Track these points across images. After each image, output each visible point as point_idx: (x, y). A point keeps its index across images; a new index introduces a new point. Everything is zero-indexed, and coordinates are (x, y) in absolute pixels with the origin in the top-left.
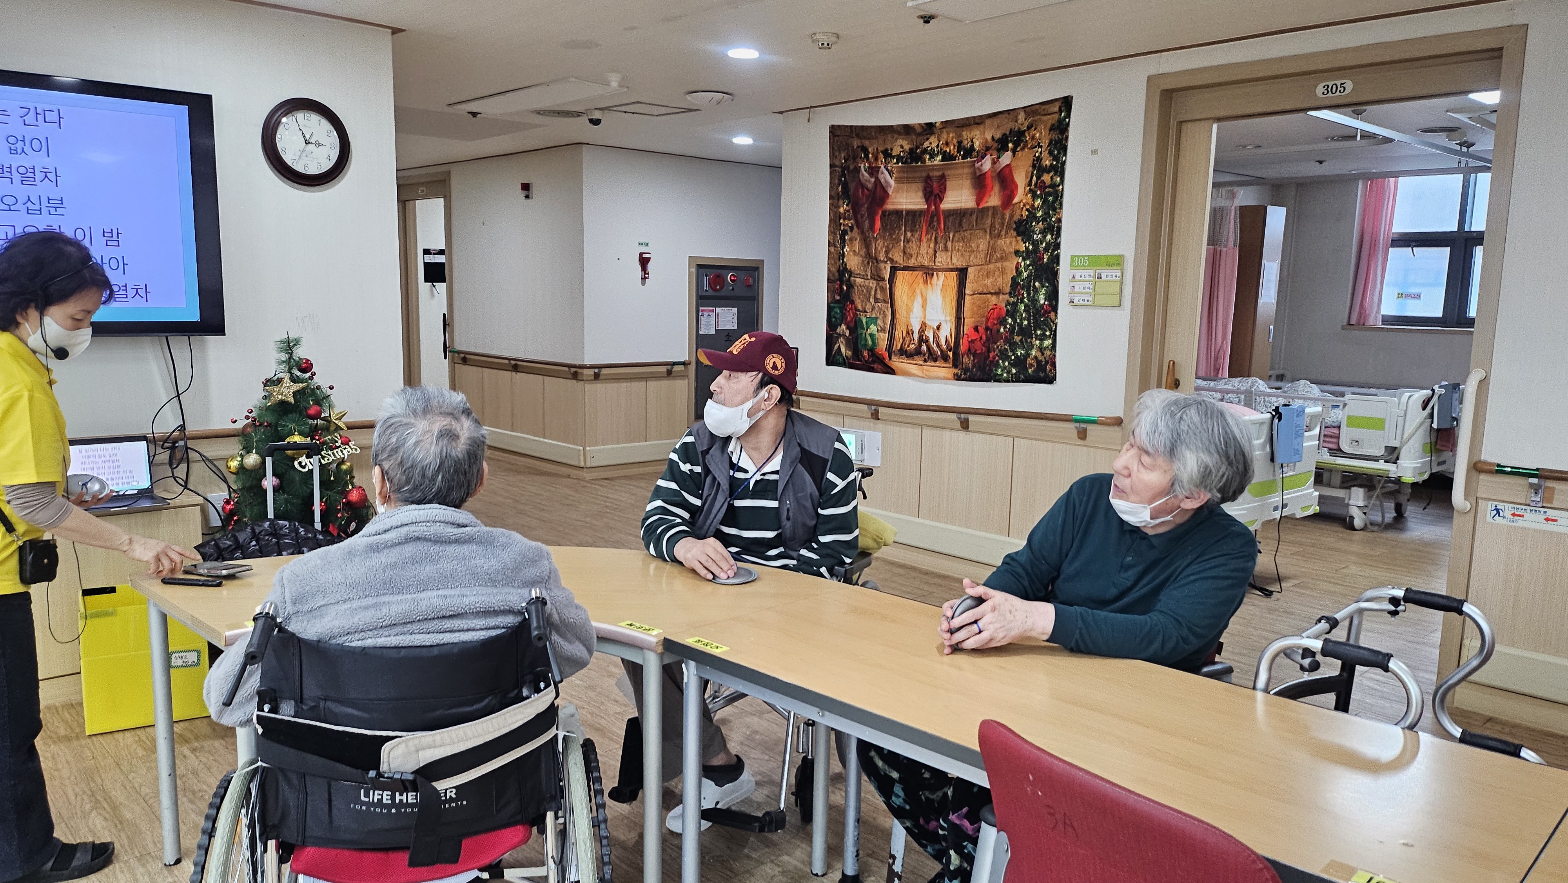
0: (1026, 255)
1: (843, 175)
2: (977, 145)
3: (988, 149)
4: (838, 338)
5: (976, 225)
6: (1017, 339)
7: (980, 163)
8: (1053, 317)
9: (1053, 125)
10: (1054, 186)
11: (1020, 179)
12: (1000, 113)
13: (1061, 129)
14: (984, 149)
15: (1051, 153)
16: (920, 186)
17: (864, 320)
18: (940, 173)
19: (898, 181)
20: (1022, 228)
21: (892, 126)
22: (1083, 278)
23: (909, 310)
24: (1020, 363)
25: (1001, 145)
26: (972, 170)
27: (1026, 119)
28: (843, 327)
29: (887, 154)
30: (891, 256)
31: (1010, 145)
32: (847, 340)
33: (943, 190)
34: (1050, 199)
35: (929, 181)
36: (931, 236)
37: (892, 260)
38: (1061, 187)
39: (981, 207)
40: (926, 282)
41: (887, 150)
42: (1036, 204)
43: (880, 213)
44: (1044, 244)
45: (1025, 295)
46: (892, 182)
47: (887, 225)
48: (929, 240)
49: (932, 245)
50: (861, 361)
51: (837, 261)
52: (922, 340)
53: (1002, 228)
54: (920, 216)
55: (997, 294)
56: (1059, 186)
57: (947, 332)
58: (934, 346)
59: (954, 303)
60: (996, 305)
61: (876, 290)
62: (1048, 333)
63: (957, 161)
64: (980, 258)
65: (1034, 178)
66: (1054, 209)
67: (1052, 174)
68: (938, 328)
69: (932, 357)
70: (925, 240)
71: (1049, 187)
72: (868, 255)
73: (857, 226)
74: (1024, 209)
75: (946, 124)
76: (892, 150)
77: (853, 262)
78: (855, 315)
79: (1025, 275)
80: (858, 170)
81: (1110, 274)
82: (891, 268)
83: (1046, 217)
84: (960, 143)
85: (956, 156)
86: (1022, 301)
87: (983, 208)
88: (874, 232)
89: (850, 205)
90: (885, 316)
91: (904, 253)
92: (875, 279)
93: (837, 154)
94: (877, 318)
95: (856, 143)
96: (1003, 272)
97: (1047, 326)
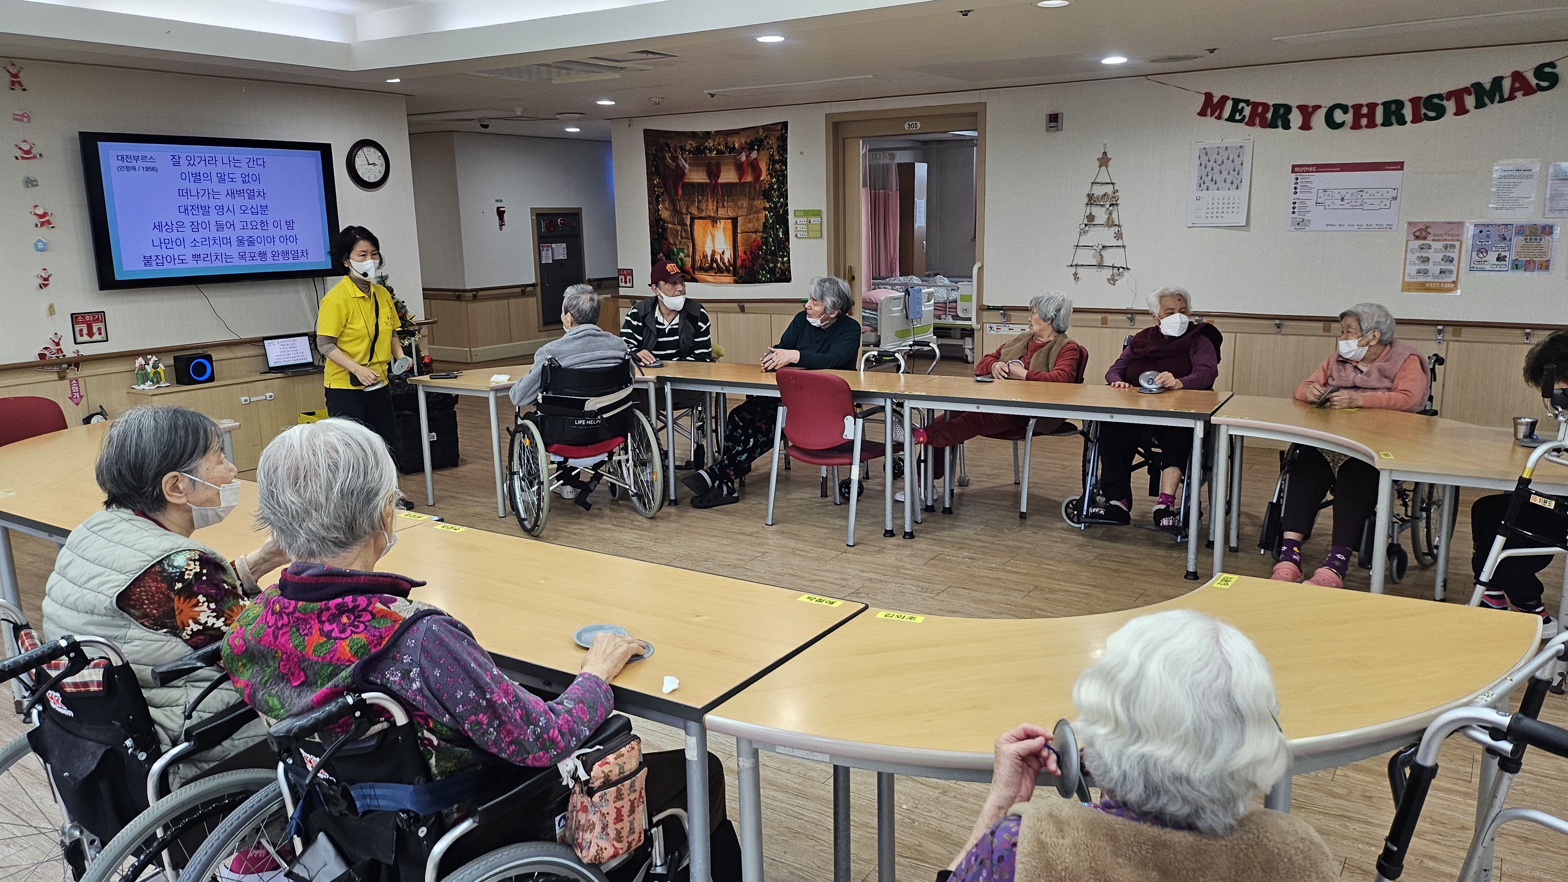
0: (770, 210)
1: (655, 161)
2: (737, 146)
5: (740, 192)
6: (769, 257)
7: (739, 157)
8: (787, 245)
9: (778, 137)
10: (782, 171)
11: (763, 167)
12: (750, 128)
13: (783, 139)
14: (741, 148)
15: (779, 153)
16: (705, 169)
17: (674, 249)
18: (716, 162)
19: (691, 165)
20: (766, 195)
21: (684, 132)
22: (801, 222)
23: (704, 243)
24: (772, 271)
25: (750, 147)
26: (735, 160)
27: (764, 133)
29: (683, 149)
30: (690, 211)
31: (756, 147)
33: (719, 172)
34: (781, 178)
35: (710, 166)
36: (714, 199)
37: (691, 213)
38: (786, 172)
39: (741, 182)
40: (713, 226)
41: (682, 146)
42: (773, 181)
43: (681, 184)
44: (780, 204)
45: (771, 233)
46: (687, 166)
47: (686, 192)
48: (713, 201)
49: (715, 204)
51: (655, 214)
52: (713, 260)
53: (755, 194)
54: (706, 187)
55: (756, 232)
56: (784, 171)
57: (728, 256)
58: (721, 264)
59: (731, 238)
60: (755, 239)
61: (681, 231)
62: (785, 254)
63: (725, 155)
64: (744, 212)
65: (771, 166)
66: (783, 184)
67: (780, 164)
68: (723, 253)
69: (719, 270)
70: (710, 200)
71: (779, 171)
72: (675, 210)
73: (667, 193)
74: (767, 184)
75: (717, 133)
76: (685, 146)
77: (665, 214)
78: (671, 247)
79: (770, 221)
80: (664, 158)
81: (815, 220)
82: (690, 218)
83: (779, 188)
84: (727, 144)
85: (725, 152)
86: (770, 236)
87: (743, 183)
88: (677, 196)
89: (661, 179)
90: (688, 247)
91: (698, 208)
92: (680, 225)
93: (650, 147)
94: (683, 247)
95: (662, 141)
96: (758, 219)
97: (784, 250)
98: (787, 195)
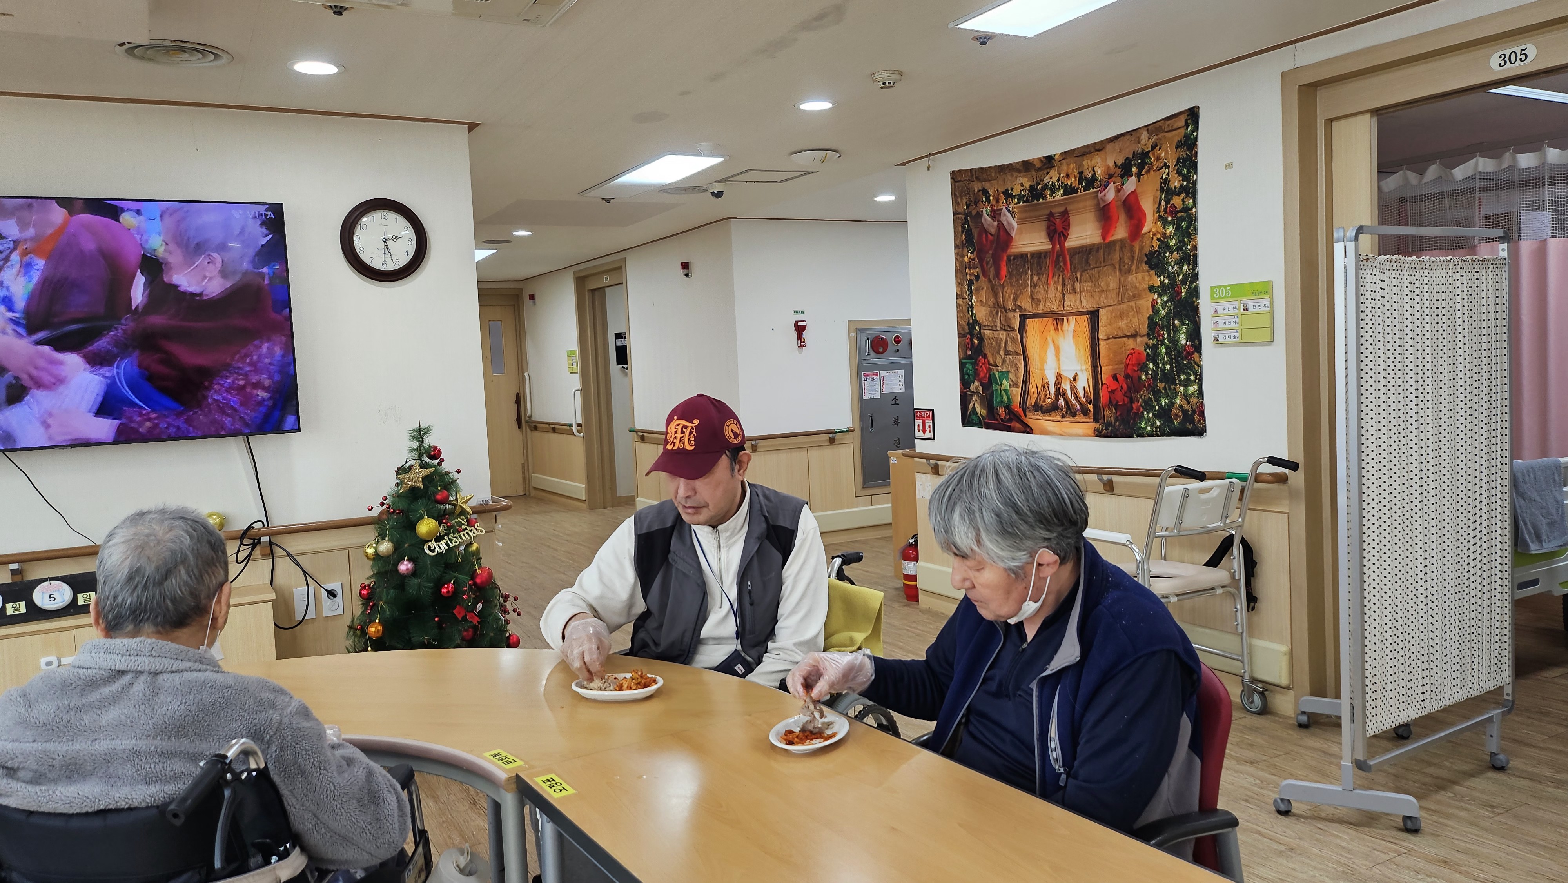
0: (1163, 290)
1: (967, 222)
2: (1099, 173)
3: (1111, 176)
4: (972, 396)
5: (1104, 261)
6: (1161, 386)
7: (1103, 193)
8: (1197, 359)
9: (1179, 141)
10: (1186, 209)
11: (1148, 205)
12: (1122, 135)
13: (1190, 144)
14: (1107, 177)
15: (1179, 173)
16: (1043, 225)
17: (997, 374)
18: (1062, 209)
19: (1021, 222)
20: (1154, 261)
21: (1011, 164)
22: (1227, 311)
23: (1043, 361)
24: (1165, 414)
25: (1125, 170)
26: (1095, 202)
27: (1149, 139)
28: (977, 383)
29: (1008, 195)
30: (1019, 304)
31: (1134, 169)
32: (981, 398)
33: (1067, 226)
34: (1184, 224)
35: (1051, 219)
36: (1058, 278)
37: (1020, 308)
38: (1194, 210)
39: (1107, 241)
40: (1057, 329)
41: (1007, 190)
42: (1168, 231)
43: (1005, 258)
44: (1181, 276)
45: (1166, 336)
46: (1015, 224)
47: (1013, 270)
48: (1057, 282)
49: (1060, 288)
50: (997, 420)
51: (966, 314)
52: (1059, 392)
53: (1133, 262)
54: (1045, 257)
55: (1134, 336)
56: (1191, 209)
57: (1084, 382)
58: (1073, 399)
59: (1089, 350)
60: (1133, 349)
61: (1006, 341)
62: (1192, 378)
63: (1079, 194)
64: (1112, 299)
65: (1163, 203)
66: (1189, 236)
67: (1183, 196)
68: (1075, 379)
69: (1070, 412)
70: (1052, 283)
71: (1181, 211)
72: (997, 305)
73: (984, 276)
74: (1155, 238)
75: (1066, 154)
76: (1012, 189)
77: (981, 313)
78: (989, 370)
79: (1163, 313)
80: (979, 215)
81: (1257, 305)
82: (1020, 316)
83: (1181, 245)
84: (1081, 173)
85: (1078, 188)
86: (1163, 343)
87: (1110, 243)
88: (1000, 280)
89: (975, 253)
90: (1017, 369)
91: (1033, 299)
92: (1005, 330)
93: (959, 200)
94: (1008, 372)
96: (1138, 311)
97: (1191, 370)
98: (1196, 257)
